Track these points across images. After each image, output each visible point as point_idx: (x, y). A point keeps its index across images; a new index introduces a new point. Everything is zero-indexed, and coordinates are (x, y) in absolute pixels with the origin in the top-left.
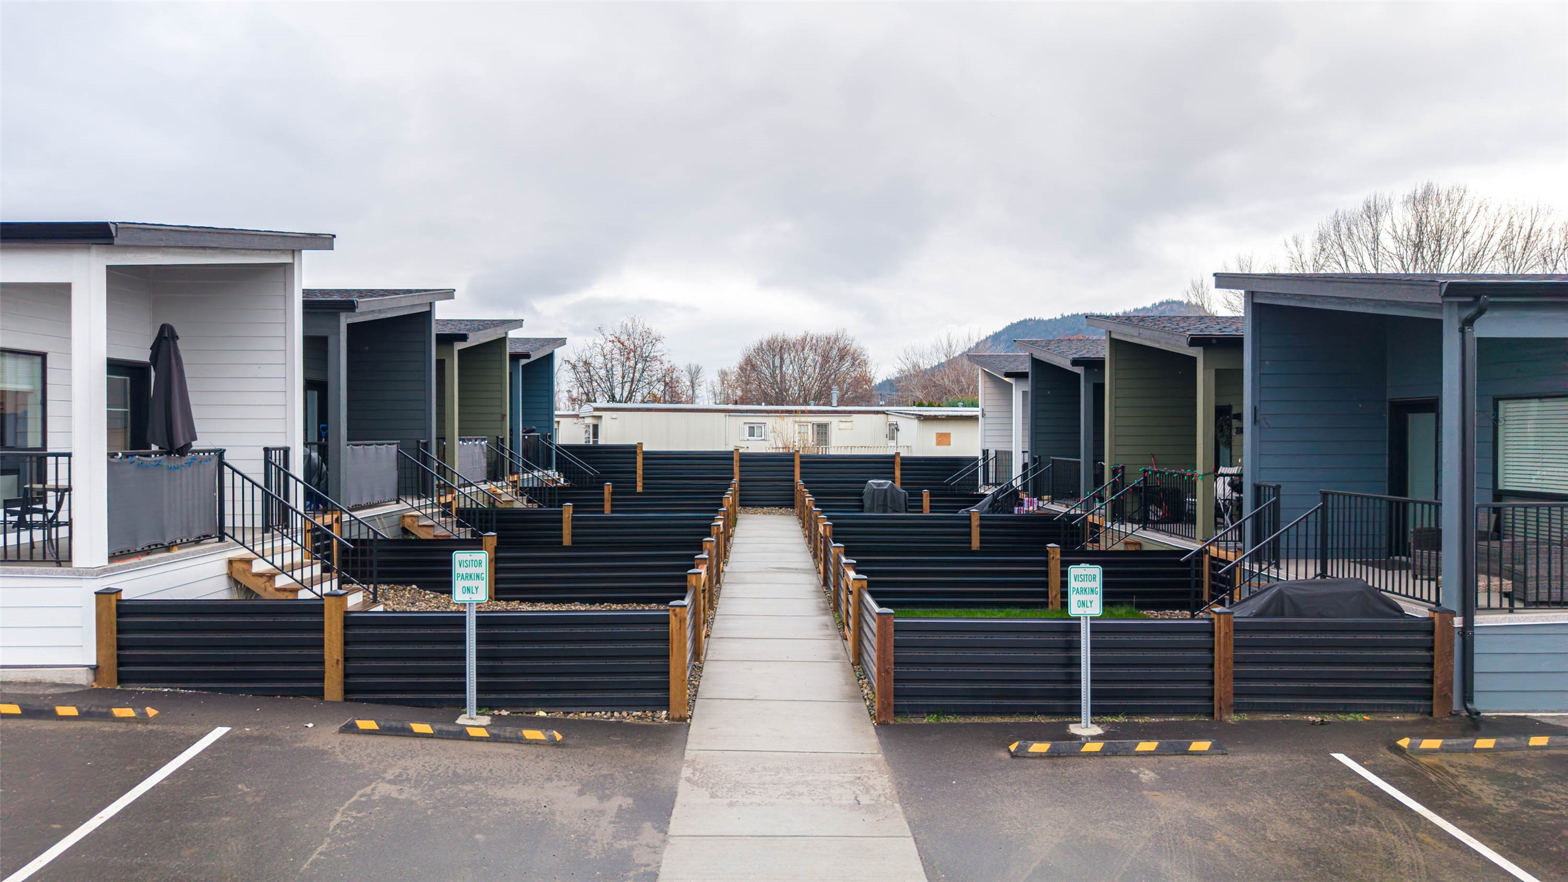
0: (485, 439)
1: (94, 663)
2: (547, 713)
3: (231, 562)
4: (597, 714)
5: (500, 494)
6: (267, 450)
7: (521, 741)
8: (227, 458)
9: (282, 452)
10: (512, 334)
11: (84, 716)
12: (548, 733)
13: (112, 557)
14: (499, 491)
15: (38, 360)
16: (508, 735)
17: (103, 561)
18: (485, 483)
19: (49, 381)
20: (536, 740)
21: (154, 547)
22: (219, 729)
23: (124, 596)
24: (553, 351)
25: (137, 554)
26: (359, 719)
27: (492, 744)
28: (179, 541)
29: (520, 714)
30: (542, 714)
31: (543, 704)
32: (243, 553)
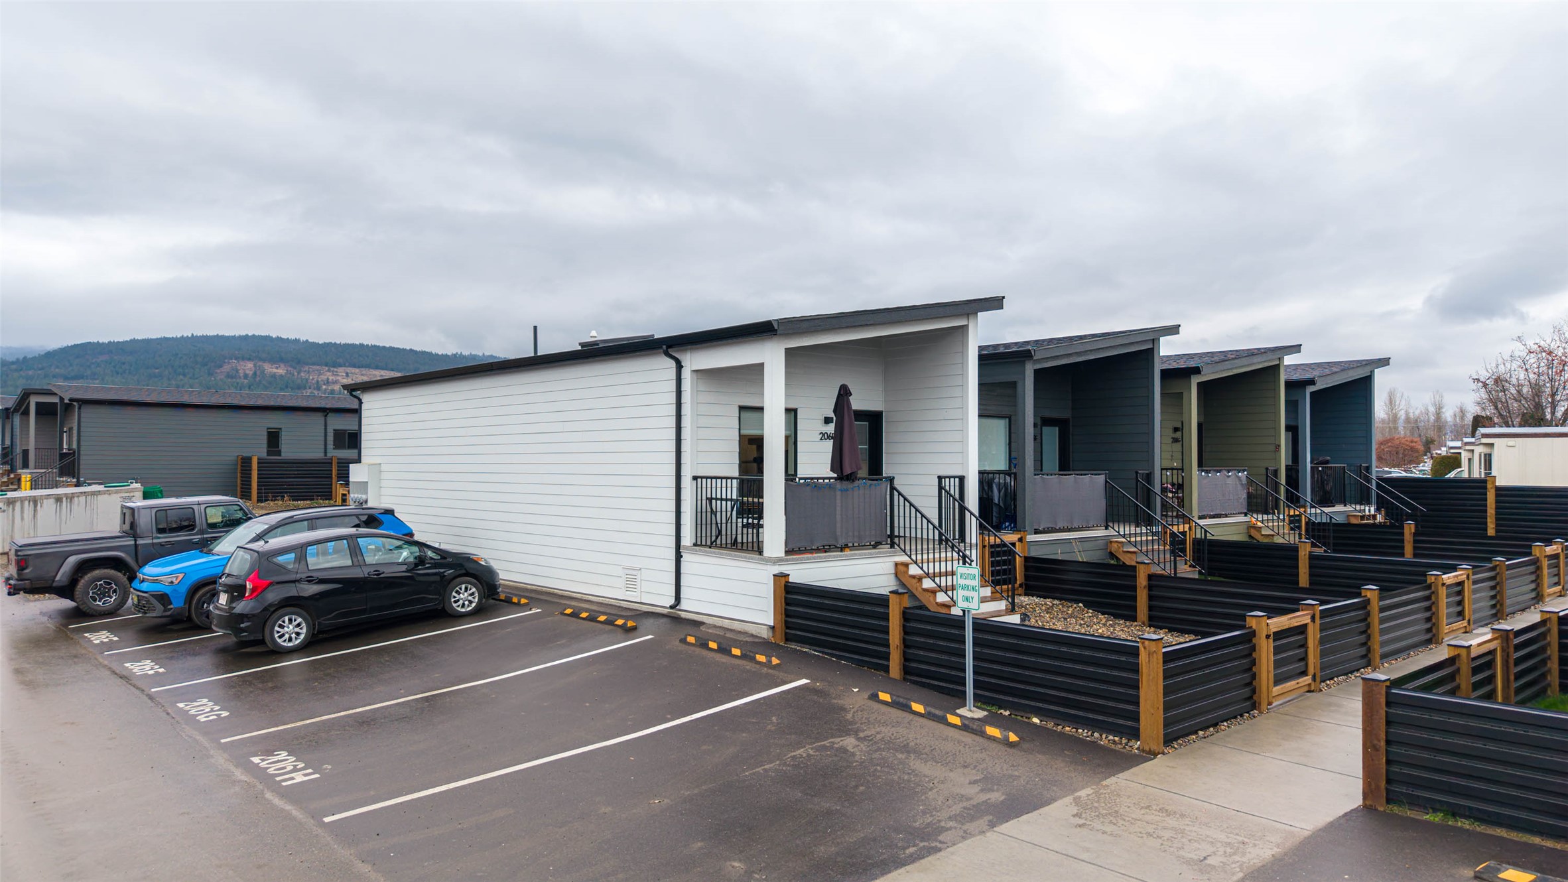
0: (1244, 471)
1: (772, 624)
2: (1041, 721)
3: (896, 564)
4: (1080, 731)
5: (1261, 528)
6: (940, 478)
7: (982, 734)
8: (897, 484)
9: (957, 480)
10: (1289, 360)
11: (744, 656)
12: (1004, 733)
13: (787, 552)
14: (1259, 524)
15: (793, 413)
16: (975, 727)
17: (782, 554)
18: (1246, 516)
19: (799, 428)
20: (994, 737)
21: (828, 547)
22: (804, 680)
23: (791, 580)
24: (1372, 372)
25: (812, 551)
26: (882, 692)
27: (961, 732)
28: (850, 545)
29: (1019, 718)
30: (1036, 720)
31: (1038, 712)
32: (905, 559)
